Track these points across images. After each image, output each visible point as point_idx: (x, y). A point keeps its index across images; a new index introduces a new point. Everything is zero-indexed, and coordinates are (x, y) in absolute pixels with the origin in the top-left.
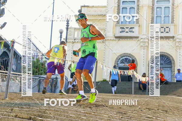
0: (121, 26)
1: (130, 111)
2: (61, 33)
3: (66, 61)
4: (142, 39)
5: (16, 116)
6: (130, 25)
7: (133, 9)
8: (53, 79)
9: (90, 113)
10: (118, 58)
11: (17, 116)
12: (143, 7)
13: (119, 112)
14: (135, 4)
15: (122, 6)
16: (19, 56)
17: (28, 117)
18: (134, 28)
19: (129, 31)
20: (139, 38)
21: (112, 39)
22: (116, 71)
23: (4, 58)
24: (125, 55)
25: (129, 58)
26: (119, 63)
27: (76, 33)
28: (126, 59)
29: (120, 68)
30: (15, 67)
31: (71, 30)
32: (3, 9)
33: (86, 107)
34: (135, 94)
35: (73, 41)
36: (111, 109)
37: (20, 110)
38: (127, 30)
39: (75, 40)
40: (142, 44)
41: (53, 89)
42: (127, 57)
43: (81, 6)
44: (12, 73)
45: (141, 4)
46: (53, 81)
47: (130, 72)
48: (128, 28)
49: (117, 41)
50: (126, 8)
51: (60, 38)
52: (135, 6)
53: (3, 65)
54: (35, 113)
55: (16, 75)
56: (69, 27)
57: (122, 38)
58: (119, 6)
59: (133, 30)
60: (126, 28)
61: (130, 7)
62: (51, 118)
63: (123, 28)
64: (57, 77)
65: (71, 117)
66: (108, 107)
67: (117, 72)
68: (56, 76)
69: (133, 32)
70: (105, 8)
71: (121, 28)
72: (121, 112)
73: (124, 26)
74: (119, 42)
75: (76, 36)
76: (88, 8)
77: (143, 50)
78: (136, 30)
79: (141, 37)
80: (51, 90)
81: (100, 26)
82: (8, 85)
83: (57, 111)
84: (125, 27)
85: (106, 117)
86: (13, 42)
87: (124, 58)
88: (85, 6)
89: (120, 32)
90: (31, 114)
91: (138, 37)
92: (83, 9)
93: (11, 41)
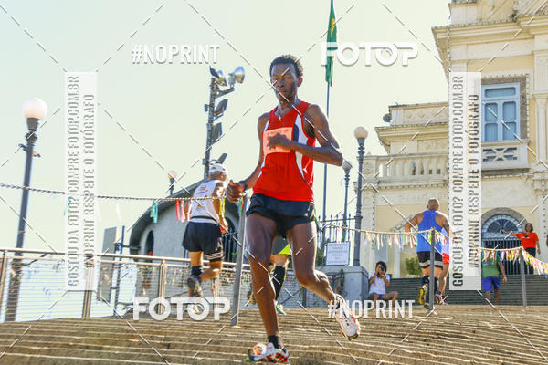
0: (485, 146)
1: (522, 347)
2: (347, 170)
3: (363, 235)
4: (537, 172)
6: (506, 142)
7: (512, 106)
8: (335, 276)
10: (484, 220)
12: (535, 99)
13: (495, 351)
14: (515, 93)
15: (484, 99)
18: (515, 149)
19: (506, 156)
20: (531, 172)
24: (499, 212)
25: (508, 218)
26: (485, 231)
27: (381, 167)
28: (502, 222)
29: (489, 244)
31: (370, 161)
32: (219, 125)
34: (529, 304)
35: (375, 186)
36: (475, 343)
38: (500, 154)
39: (379, 183)
40: (537, 185)
42: (504, 218)
43: (390, 107)
45: (530, 93)
46: (334, 280)
47: (513, 254)
48: (502, 149)
50: (495, 104)
51: (344, 182)
52: (516, 97)
56: (364, 155)
57: (489, 174)
59: (515, 153)
60: (498, 150)
61: (503, 102)
63: (491, 150)
64: (342, 270)
66: (467, 338)
68: (341, 267)
69: (515, 158)
71: (484, 150)
72: (500, 351)
73: (492, 145)
74: (484, 182)
75: (381, 175)
76: (406, 110)
77: (541, 199)
78: (522, 152)
79: (534, 168)
81: (436, 147)
84: (494, 148)
87: (495, 219)
88: (397, 106)
89: (484, 160)
91: (527, 170)
92: (394, 112)
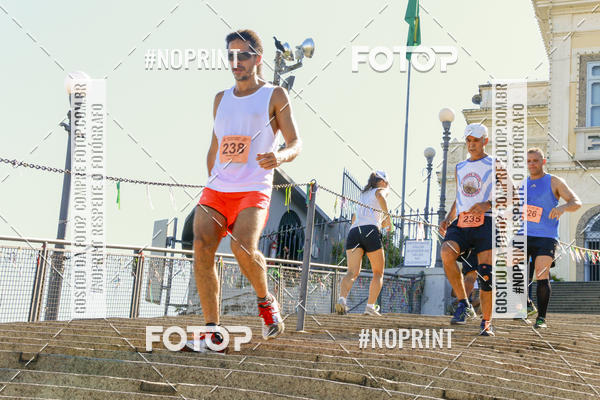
0: (591, 132)
2: (430, 158)
5: (329, 376)
8: (414, 278)
9: (519, 368)
10: (587, 218)
11: (332, 376)
15: (591, 78)
16: (325, 221)
17: (360, 379)
21: (567, 166)
22: (583, 254)
23: (289, 227)
26: (589, 230)
29: (593, 245)
30: (317, 249)
33: (506, 349)
37: (337, 361)
41: (415, 303)
43: (480, 86)
44: (311, 264)
46: (413, 283)
49: (580, 173)
51: (426, 171)
53: (287, 246)
54: (377, 368)
55: (320, 268)
56: (450, 142)
57: (595, 164)
58: (582, 79)
62: (416, 379)
63: (597, 138)
64: (423, 272)
65: (469, 376)
67: (587, 254)
68: (422, 269)
70: (545, 88)
71: (590, 137)
73: (598, 131)
74: (587, 175)
80: (411, 304)
81: (534, 134)
82: (303, 297)
83: (431, 362)
85: (565, 378)
86: (313, 187)
88: (489, 86)
89: (589, 148)
90: (365, 371)
93: (308, 185)
